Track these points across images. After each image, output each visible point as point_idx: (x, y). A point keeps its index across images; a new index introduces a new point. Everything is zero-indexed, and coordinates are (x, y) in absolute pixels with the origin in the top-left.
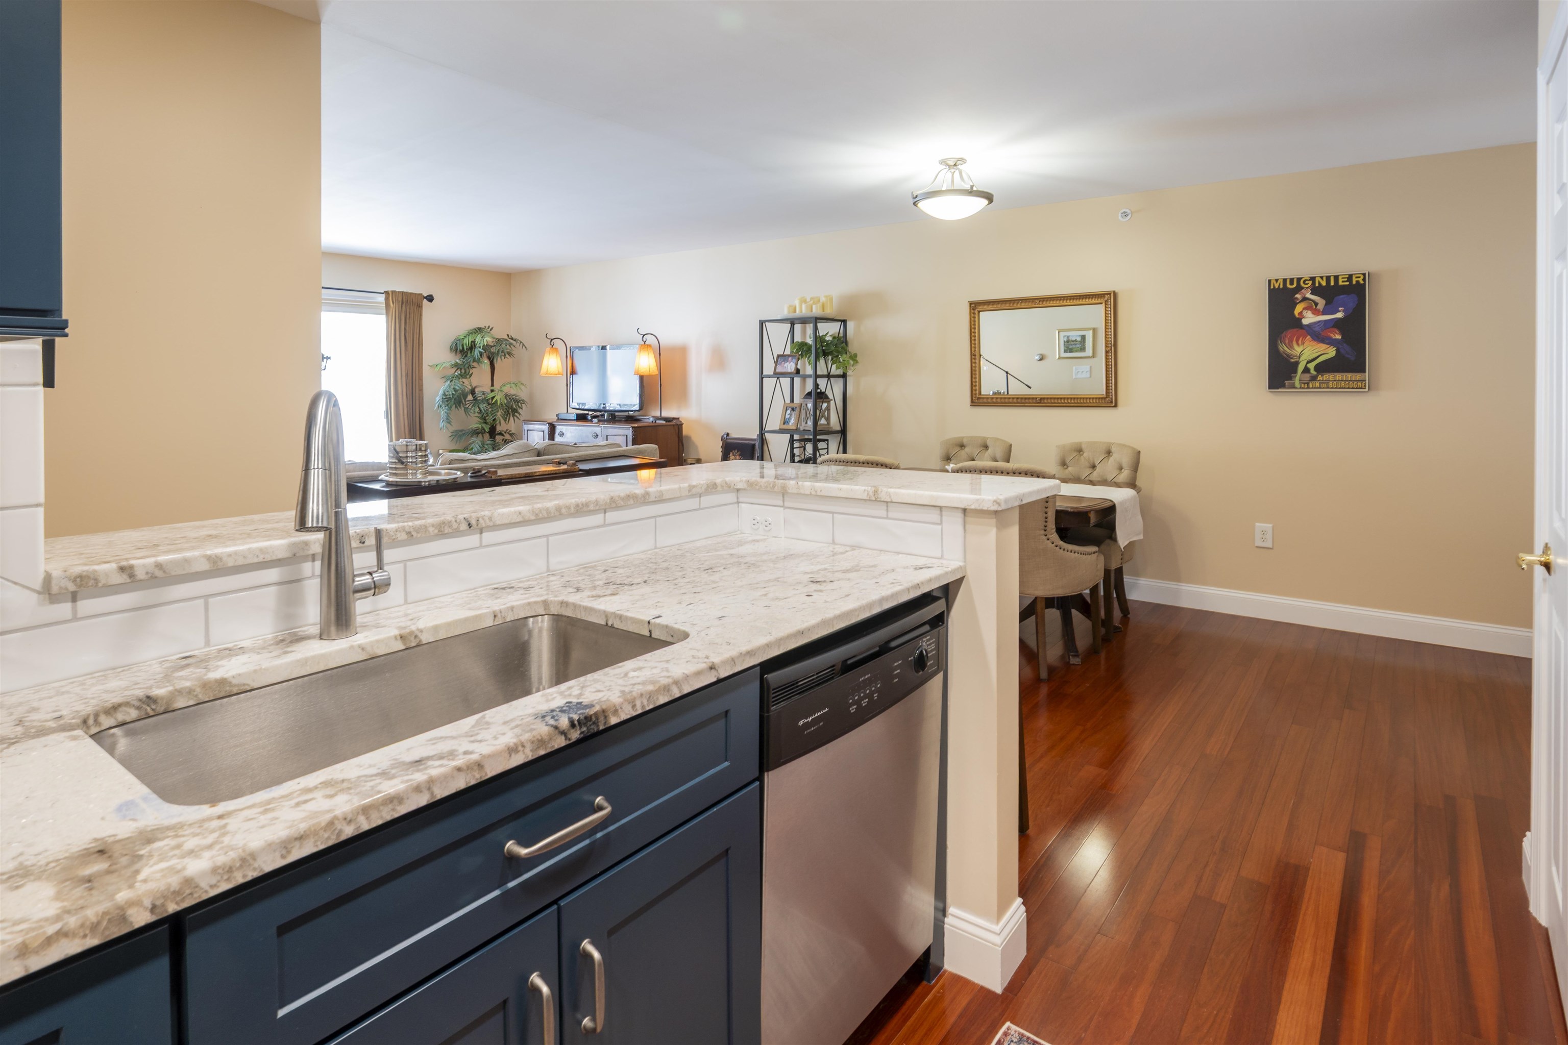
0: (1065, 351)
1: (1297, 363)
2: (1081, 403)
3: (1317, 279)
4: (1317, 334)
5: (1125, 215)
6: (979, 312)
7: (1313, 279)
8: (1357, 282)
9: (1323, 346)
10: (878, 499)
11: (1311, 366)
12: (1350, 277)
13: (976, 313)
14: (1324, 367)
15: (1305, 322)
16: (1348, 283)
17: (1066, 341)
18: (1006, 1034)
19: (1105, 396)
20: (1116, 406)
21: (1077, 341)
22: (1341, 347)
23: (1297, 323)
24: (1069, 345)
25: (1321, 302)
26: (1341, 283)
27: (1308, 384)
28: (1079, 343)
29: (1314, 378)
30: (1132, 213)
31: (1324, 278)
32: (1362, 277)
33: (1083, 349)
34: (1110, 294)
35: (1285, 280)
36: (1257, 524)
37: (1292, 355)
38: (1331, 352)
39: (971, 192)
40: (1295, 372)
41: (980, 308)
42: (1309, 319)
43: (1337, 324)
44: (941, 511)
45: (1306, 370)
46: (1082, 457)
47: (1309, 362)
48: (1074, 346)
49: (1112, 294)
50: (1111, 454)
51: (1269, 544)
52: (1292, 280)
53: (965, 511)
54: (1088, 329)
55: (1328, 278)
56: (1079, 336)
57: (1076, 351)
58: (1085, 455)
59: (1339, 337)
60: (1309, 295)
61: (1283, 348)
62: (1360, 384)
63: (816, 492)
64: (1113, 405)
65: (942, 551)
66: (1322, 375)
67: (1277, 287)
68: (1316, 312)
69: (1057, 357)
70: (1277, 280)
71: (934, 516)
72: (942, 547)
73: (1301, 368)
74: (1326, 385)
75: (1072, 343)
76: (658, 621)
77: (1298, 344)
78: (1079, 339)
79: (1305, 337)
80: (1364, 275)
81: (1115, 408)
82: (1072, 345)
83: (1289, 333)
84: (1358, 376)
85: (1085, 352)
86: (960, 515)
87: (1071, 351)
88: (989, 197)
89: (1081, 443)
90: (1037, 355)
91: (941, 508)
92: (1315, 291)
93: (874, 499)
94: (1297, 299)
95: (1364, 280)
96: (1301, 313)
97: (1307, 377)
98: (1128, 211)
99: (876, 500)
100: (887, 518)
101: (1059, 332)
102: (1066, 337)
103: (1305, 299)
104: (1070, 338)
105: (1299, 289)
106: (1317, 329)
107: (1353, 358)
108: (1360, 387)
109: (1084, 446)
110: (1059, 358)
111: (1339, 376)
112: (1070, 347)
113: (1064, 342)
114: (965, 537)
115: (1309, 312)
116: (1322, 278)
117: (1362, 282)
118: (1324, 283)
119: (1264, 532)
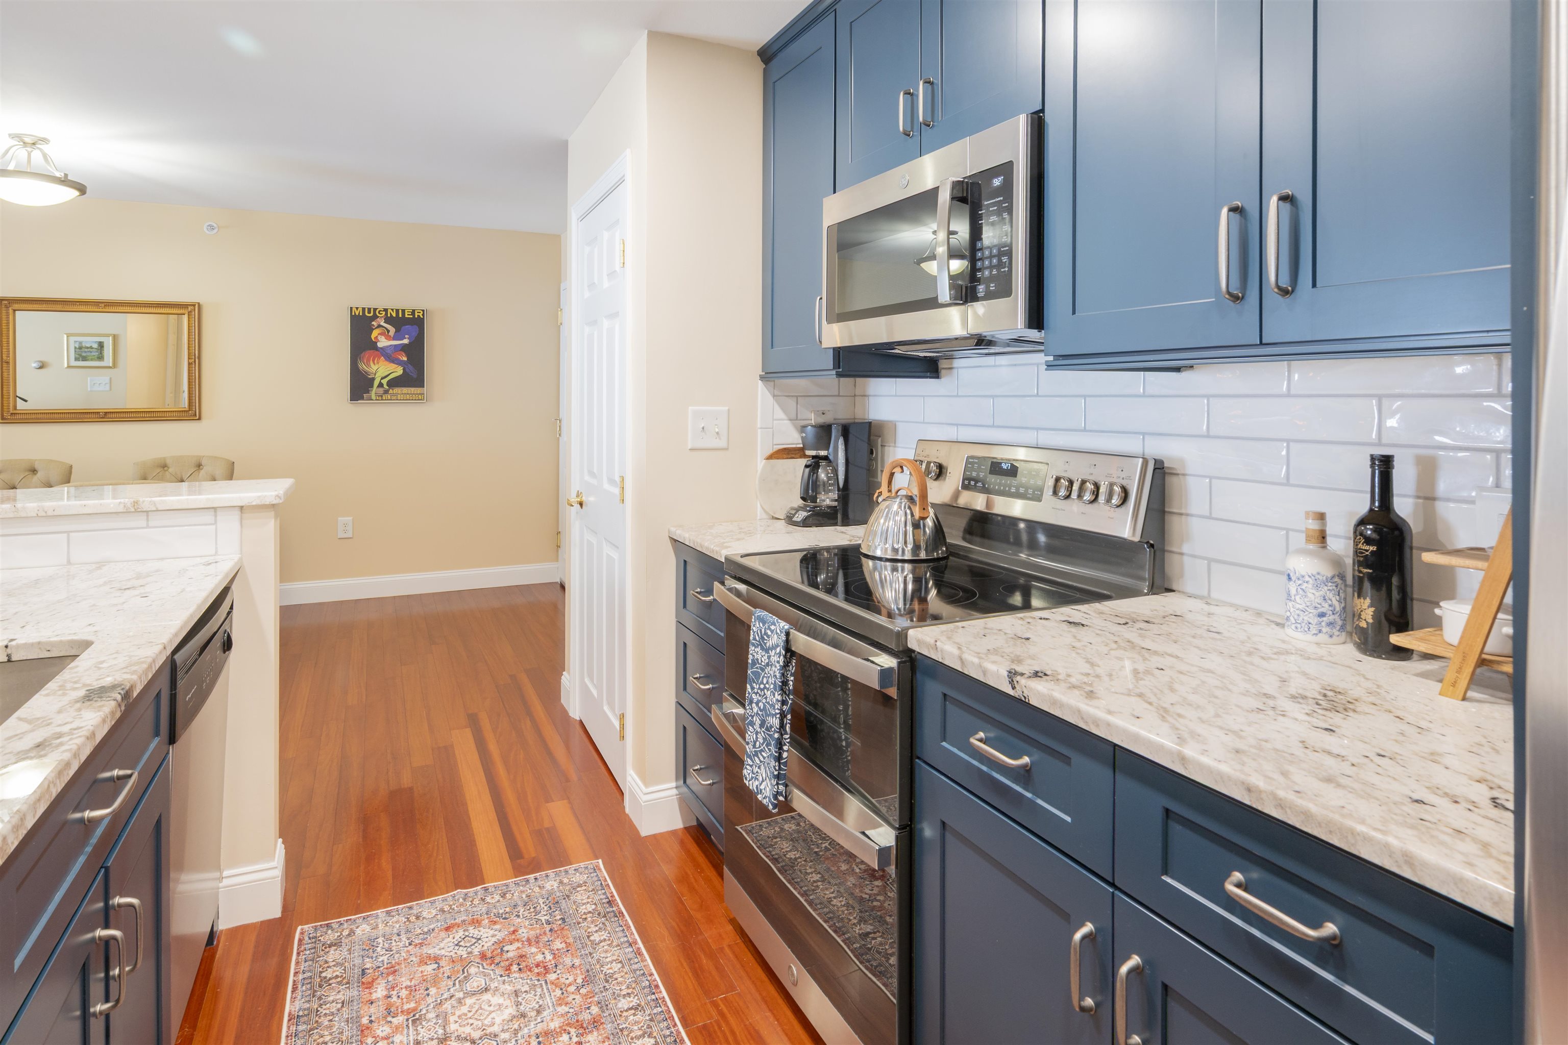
0: (76, 359)
1: (373, 379)
2: (157, 417)
3: (389, 311)
4: (389, 355)
5: (211, 228)
6: (15, 311)
7: (386, 310)
8: (418, 316)
9: (394, 366)
10: (139, 510)
11: (385, 382)
12: (413, 312)
13: (11, 311)
14: (395, 383)
15: (380, 345)
16: (412, 316)
17: (77, 347)
18: (302, 933)
19: (187, 409)
20: (199, 419)
21: (93, 348)
22: (406, 366)
23: (373, 346)
24: (82, 352)
25: (392, 330)
26: (406, 316)
27: (382, 396)
28: (95, 350)
29: (386, 392)
30: (218, 227)
31: (395, 310)
32: (422, 313)
33: (101, 358)
34: (194, 305)
35: (364, 309)
36: (339, 518)
37: (369, 372)
38: (399, 371)
39: (65, 181)
40: (372, 387)
41: (16, 306)
42: (383, 343)
43: (404, 348)
44: (215, 512)
45: (381, 385)
46: (167, 472)
47: (382, 378)
48: (88, 354)
49: (197, 306)
50: (201, 467)
51: (349, 535)
52: (369, 309)
53: (242, 508)
54: (107, 335)
55: (397, 311)
56: (96, 342)
57: (92, 360)
58: (170, 470)
59: (405, 359)
60: (382, 323)
61: (362, 366)
62: (420, 397)
63: (46, 512)
64: (197, 418)
65: (216, 548)
66: (393, 390)
67: (357, 314)
68: (388, 338)
69: (66, 365)
70: (357, 308)
71: (208, 517)
72: (216, 544)
73: (376, 383)
74: (395, 398)
75: (86, 350)
76: (14, 643)
77: (374, 364)
78: (95, 346)
79: (379, 358)
80: (423, 311)
81: (198, 421)
82: (85, 352)
83: (366, 354)
84: (418, 390)
85: (103, 361)
86: (237, 513)
87: (84, 359)
88: (82, 190)
89: (165, 459)
90: (36, 362)
91: (215, 509)
92: (389, 320)
93: (133, 510)
94: (373, 325)
95: (423, 315)
96: (376, 338)
97: (381, 390)
98: (215, 225)
99: (136, 511)
100: (148, 527)
101: (67, 336)
102: (78, 343)
103: (379, 326)
104: (84, 345)
105: (375, 317)
106: (389, 351)
107: (415, 376)
108: (421, 399)
109: (168, 462)
110: (69, 367)
111: (405, 390)
112: (84, 354)
113: (75, 348)
114: (241, 532)
115: (383, 337)
116: (392, 310)
117: (422, 317)
118: (394, 315)
119: (345, 525)
